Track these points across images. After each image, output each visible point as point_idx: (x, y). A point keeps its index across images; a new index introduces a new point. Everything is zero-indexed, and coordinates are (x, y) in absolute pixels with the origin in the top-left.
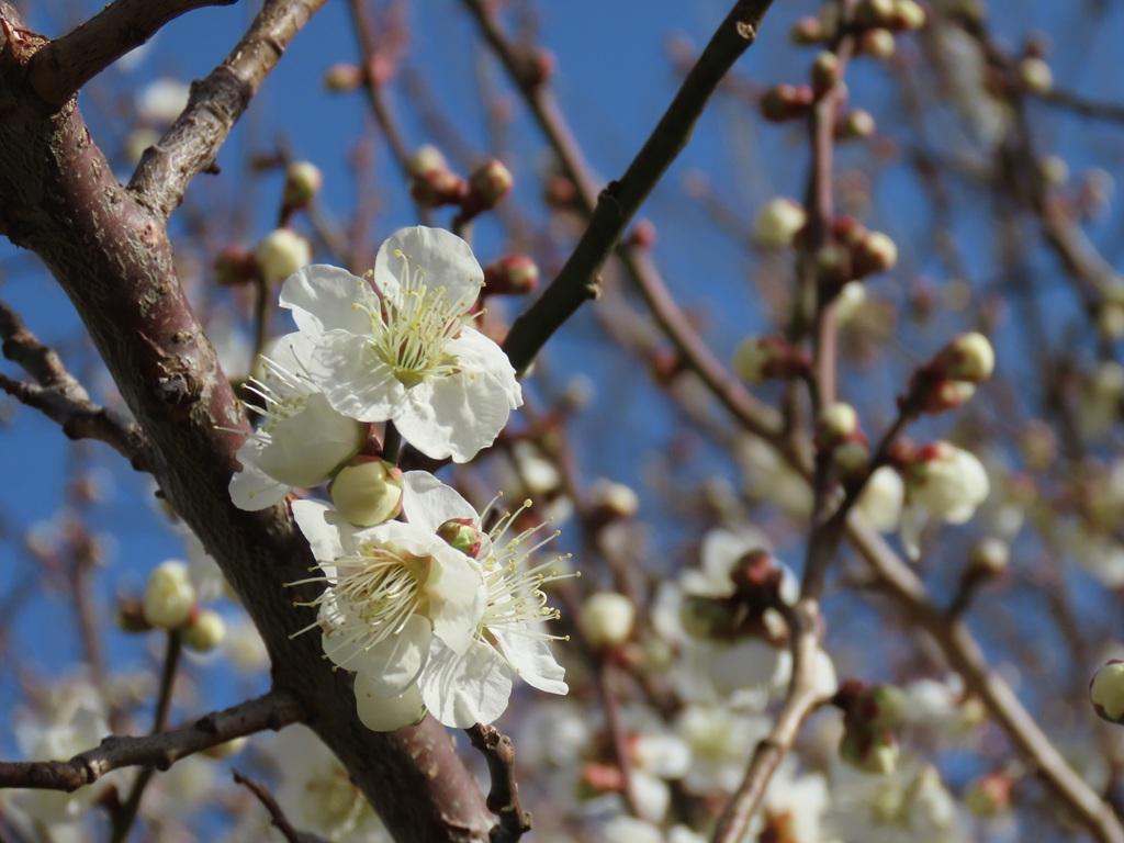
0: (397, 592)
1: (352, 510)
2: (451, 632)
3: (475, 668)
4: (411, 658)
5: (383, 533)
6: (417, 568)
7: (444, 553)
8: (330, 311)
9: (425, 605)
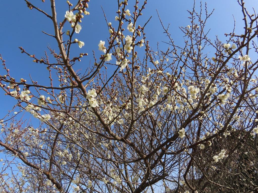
0: (92, 102)
1: (90, 99)
2: (94, 104)
3: (95, 105)
4: (92, 105)
5: (91, 100)
6: (93, 101)
7: (94, 101)
8: (90, 92)
9: (93, 103)
